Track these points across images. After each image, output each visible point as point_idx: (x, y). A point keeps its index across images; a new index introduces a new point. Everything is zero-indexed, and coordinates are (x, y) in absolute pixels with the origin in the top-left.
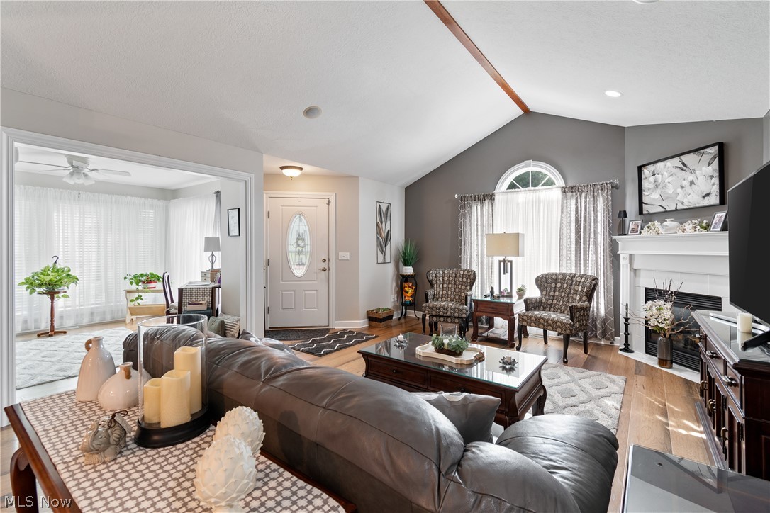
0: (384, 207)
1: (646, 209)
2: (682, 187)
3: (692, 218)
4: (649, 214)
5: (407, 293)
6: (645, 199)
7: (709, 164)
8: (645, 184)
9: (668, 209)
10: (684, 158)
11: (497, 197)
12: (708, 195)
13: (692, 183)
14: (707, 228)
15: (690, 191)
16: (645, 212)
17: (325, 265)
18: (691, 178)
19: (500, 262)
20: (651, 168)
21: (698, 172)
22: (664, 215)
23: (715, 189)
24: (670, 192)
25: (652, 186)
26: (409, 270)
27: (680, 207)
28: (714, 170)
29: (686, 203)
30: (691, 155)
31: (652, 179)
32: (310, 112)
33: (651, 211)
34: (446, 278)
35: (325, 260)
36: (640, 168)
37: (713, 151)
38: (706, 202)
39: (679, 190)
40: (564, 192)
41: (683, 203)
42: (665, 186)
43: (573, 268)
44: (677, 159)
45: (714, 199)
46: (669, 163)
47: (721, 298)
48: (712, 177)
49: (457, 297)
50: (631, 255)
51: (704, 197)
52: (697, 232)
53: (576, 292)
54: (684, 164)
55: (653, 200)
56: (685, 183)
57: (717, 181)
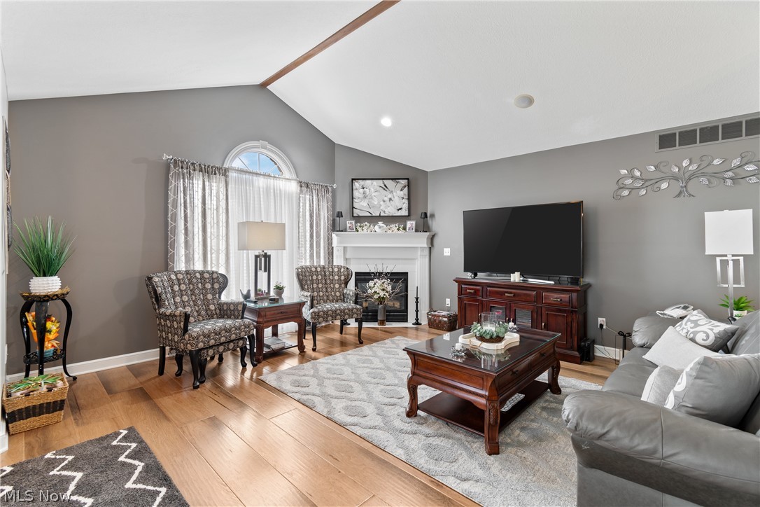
1: (356, 212)
2: (384, 201)
3: (394, 222)
4: (359, 217)
5: (50, 332)
6: (355, 205)
7: (401, 190)
8: (356, 194)
9: (374, 215)
10: (386, 182)
11: (232, 175)
12: (400, 209)
13: (390, 199)
14: (404, 229)
15: (390, 205)
16: (355, 215)
18: (390, 196)
19: (257, 257)
20: (361, 182)
21: (394, 194)
22: (373, 219)
23: (405, 206)
24: (376, 203)
25: (361, 196)
26: (49, 285)
27: (382, 214)
28: (405, 194)
29: (386, 212)
30: (391, 181)
31: (361, 191)
33: (361, 215)
36: (353, 179)
37: (404, 182)
38: (399, 213)
39: (382, 203)
40: (301, 186)
41: (384, 212)
42: (372, 198)
43: (308, 260)
44: (381, 181)
45: (404, 212)
46: (375, 182)
48: (403, 198)
50: (344, 247)
51: (398, 210)
52: (400, 232)
54: (385, 186)
55: (362, 207)
56: (386, 199)
57: (407, 202)
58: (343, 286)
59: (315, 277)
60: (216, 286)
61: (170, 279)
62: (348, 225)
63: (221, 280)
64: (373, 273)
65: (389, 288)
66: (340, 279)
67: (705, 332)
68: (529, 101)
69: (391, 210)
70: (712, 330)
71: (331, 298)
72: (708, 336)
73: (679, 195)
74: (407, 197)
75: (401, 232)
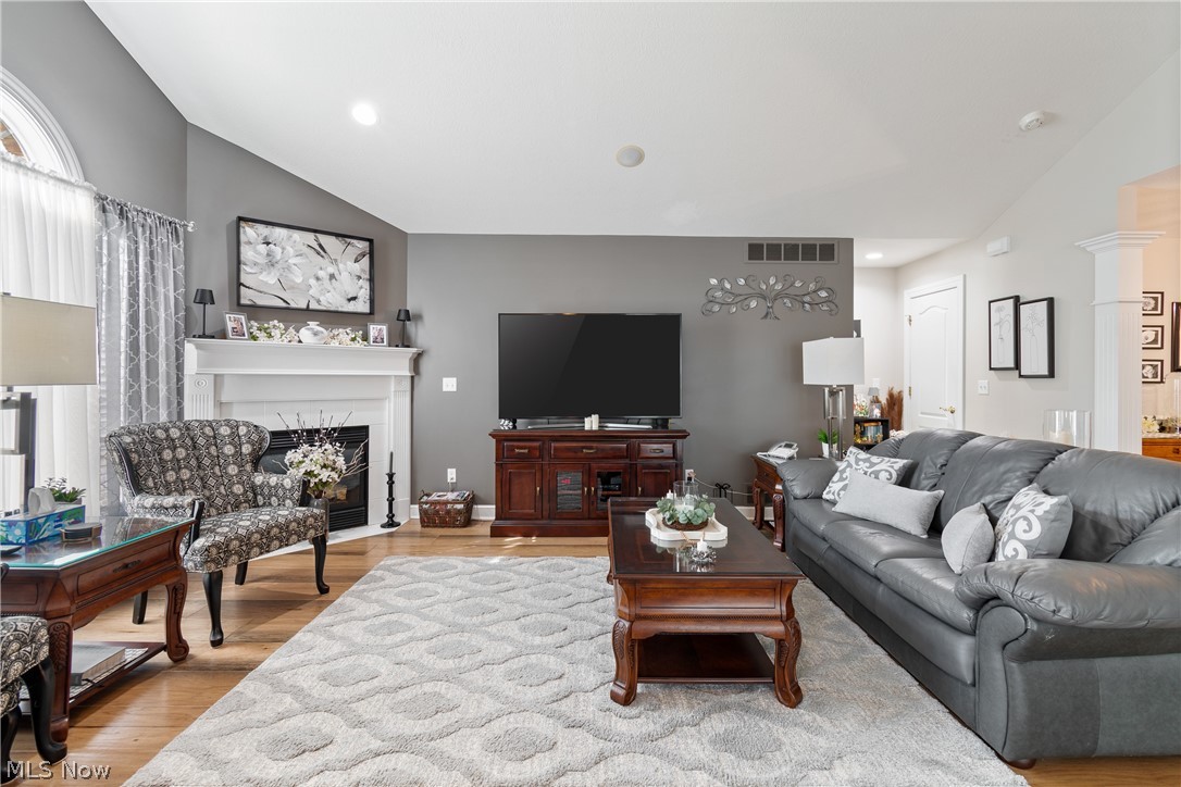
1: (247, 297)
2: (318, 279)
3: (343, 324)
4: (254, 306)
6: (244, 279)
7: (356, 261)
8: (247, 253)
9: (293, 305)
10: (323, 239)
12: (354, 298)
13: (332, 277)
15: (330, 288)
16: (243, 301)
18: (331, 270)
20: (263, 230)
21: (341, 266)
22: (287, 314)
23: (364, 293)
24: (297, 280)
25: (262, 260)
27: (313, 306)
28: (363, 271)
29: (323, 302)
30: (333, 238)
31: (263, 248)
33: (259, 303)
36: (238, 220)
37: (361, 245)
38: (351, 308)
39: (312, 281)
41: (319, 302)
42: (289, 268)
44: (311, 235)
45: (362, 306)
46: (297, 235)
47: (367, 429)
48: (359, 278)
50: (216, 375)
51: (349, 300)
52: (356, 345)
54: (320, 246)
55: (261, 284)
56: (321, 274)
57: (367, 285)
58: (248, 467)
62: (230, 325)
64: (295, 432)
65: (341, 462)
66: (238, 453)
67: (887, 471)
68: (638, 157)
69: (333, 300)
70: (892, 467)
71: (219, 501)
72: (891, 475)
73: (766, 316)
74: (368, 276)
75: (359, 345)
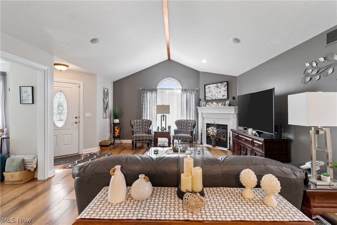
0: (106, 90)
2: (217, 93)
3: (220, 102)
4: (208, 100)
5: (116, 131)
6: (206, 96)
7: (224, 87)
8: (206, 91)
9: (213, 99)
10: (218, 84)
11: (158, 90)
12: (224, 96)
13: (220, 92)
14: (224, 105)
15: (219, 94)
16: (206, 99)
17: (77, 120)
18: (219, 90)
19: (161, 116)
20: (208, 86)
21: (221, 89)
22: (212, 101)
23: (226, 94)
24: (214, 94)
25: (208, 91)
26: (117, 121)
27: (217, 99)
28: (226, 89)
30: (220, 83)
31: (208, 89)
32: (94, 41)
33: (208, 99)
34: (138, 124)
35: (76, 118)
36: (205, 85)
37: (225, 83)
38: (223, 98)
39: (216, 94)
40: (182, 91)
41: (217, 97)
42: (212, 92)
43: (185, 118)
44: (216, 84)
45: (226, 97)
46: (213, 85)
47: (227, 125)
48: (225, 91)
49: (144, 131)
50: (202, 113)
52: (222, 106)
53: (189, 126)
54: (217, 86)
55: (209, 96)
56: (218, 92)
57: (226, 92)
58: (192, 128)
59: (183, 124)
60: (149, 124)
61: (137, 121)
62: (203, 104)
63: (150, 122)
64: (212, 124)
69: (220, 97)
74: (227, 90)
